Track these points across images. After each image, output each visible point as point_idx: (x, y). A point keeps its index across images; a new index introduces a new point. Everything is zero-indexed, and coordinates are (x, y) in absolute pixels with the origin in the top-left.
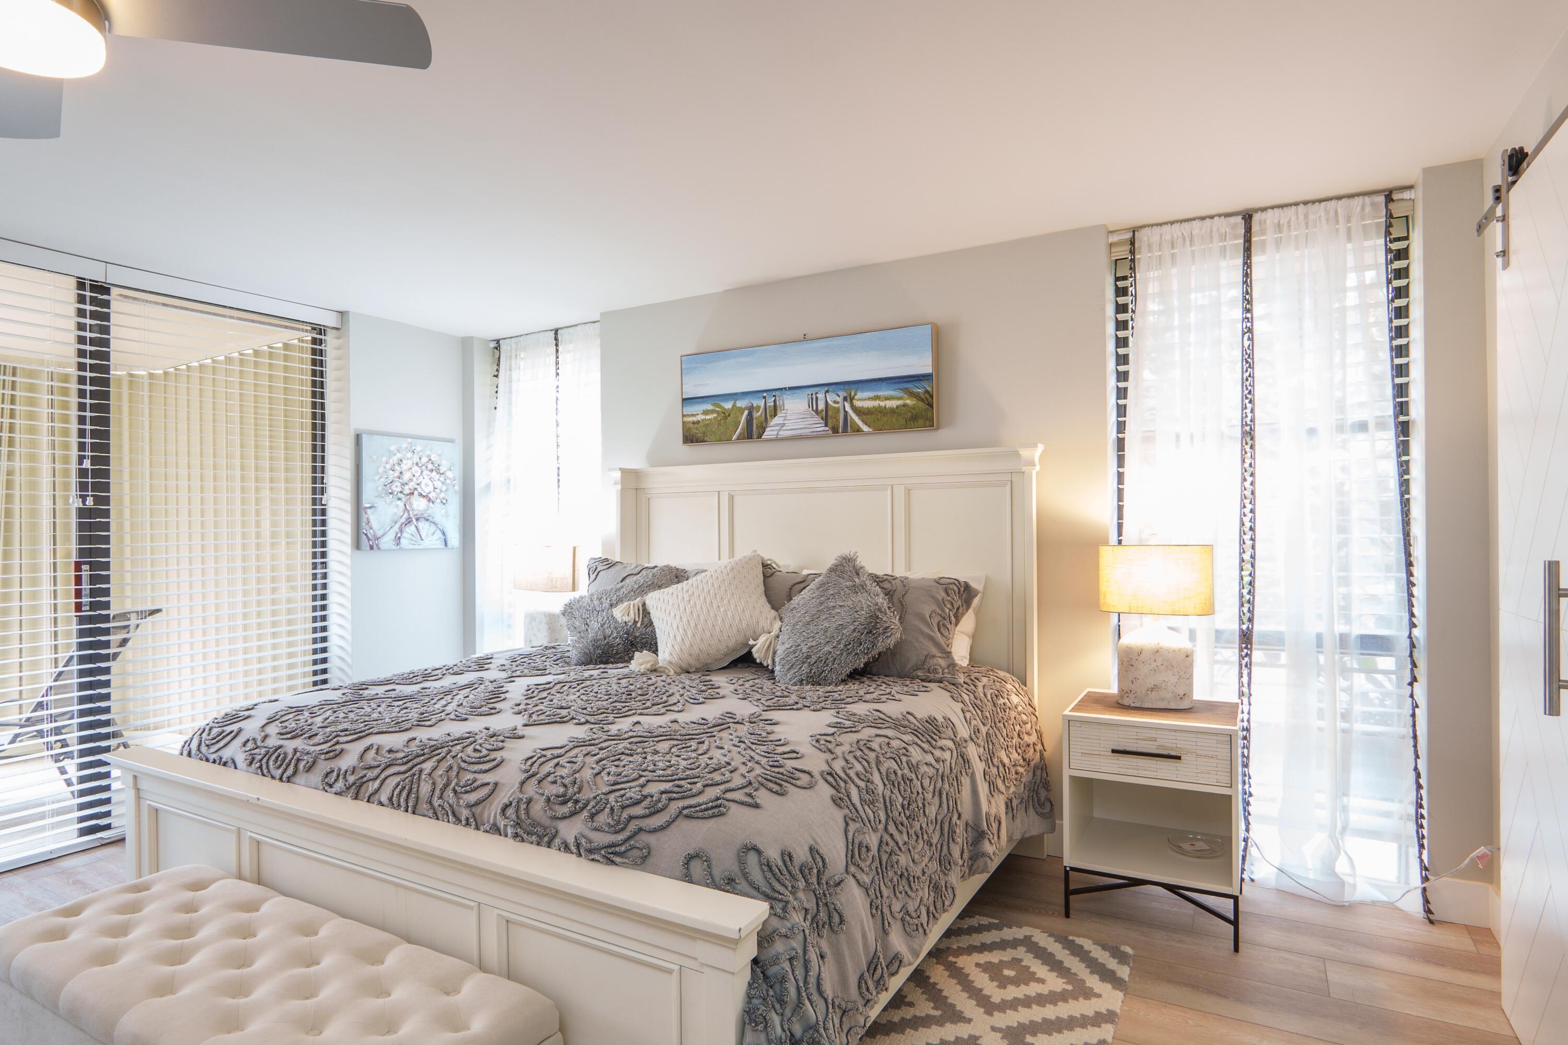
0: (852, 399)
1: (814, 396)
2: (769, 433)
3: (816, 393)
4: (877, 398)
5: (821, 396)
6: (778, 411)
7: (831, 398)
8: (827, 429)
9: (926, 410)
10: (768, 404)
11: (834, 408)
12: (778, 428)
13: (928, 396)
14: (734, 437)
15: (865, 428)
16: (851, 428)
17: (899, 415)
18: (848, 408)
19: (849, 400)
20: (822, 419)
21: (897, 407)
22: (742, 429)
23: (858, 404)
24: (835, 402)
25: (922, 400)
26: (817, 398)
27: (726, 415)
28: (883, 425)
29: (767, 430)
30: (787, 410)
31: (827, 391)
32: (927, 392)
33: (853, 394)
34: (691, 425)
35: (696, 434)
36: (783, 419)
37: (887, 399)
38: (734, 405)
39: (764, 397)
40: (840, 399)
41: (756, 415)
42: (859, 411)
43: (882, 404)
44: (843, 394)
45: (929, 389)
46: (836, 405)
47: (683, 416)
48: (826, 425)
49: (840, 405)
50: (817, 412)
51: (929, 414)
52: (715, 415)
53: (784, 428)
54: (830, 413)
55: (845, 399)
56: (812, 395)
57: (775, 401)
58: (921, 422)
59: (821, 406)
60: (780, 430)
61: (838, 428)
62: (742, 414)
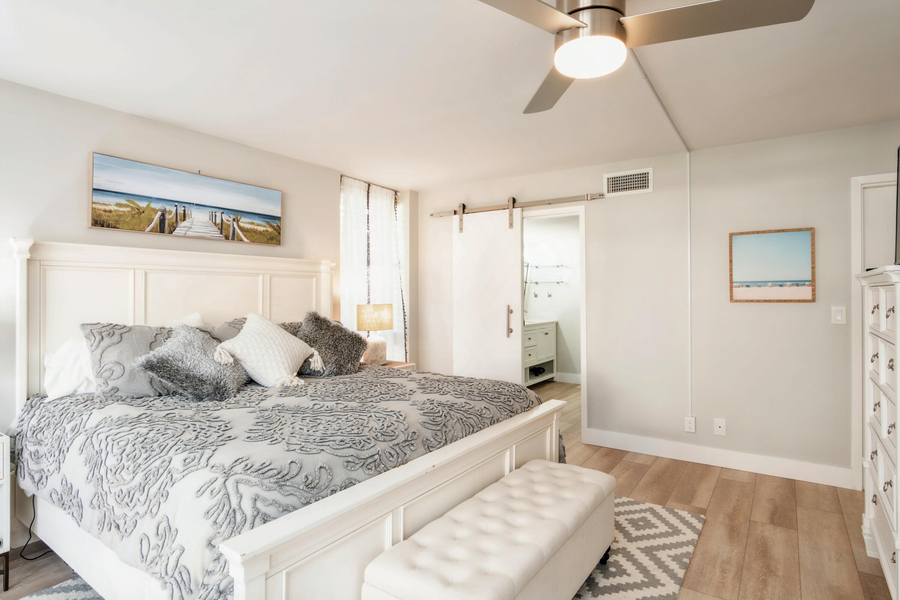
0: (238, 221)
1: (214, 214)
2: (177, 231)
3: (215, 212)
4: (252, 223)
5: (218, 214)
6: (187, 218)
7: (225, 217)
8: (221, 236)
9: (277, 235)
10: (178, 212)
11: (227, 224)
12: (186, 229)
13: (279, 229)
14: (148, 229)
15: (245, 239)
16: (237, 238)
17: (264, 235)
18: (235, 226)
19: (236, 221)
20: (219, 229)
21: (263, 231)
22: (156, 224)
23: (241, 224)
24: (227, 220)
25: (276, 230)
26: (216, 216)
27: (140, 212)
28: (255, 240)
29: (177, 229)
30: (194, 218)
31: (223, 213)
32: (278, 226)
33: (239, 218)
34: (101, 212)
35: (108, 220)
36: (190, 223)
37: (258, 225)
38: (148, 205)
39: (176, 206)
40: (231, 220)
41: (168, 216)
42: (242, 229)
43: (256, 227)
44: (233, 217)
45: (279, 225)
46: (228, 223)
47: (93, 203)
48: (221, 233)
49: (231, 223)
50: (215, 224)
51: (279, 238)
52: (129, 209)
53: (191, 230)
54: (224, 226)
55: (234, 220)
56: (212, 212)
57: (184, 211)
58: (275, 241)
59: (219, 221)
60: (187, 231)
61: (229, 237)
62: (156, 213)
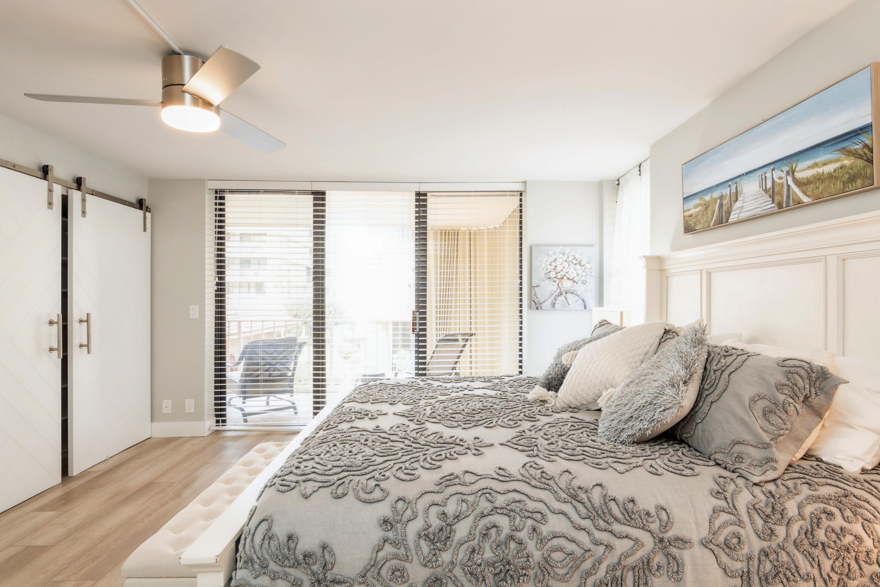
0: (793, 172)
1: (764, 177)
2: (733, 217)
3: (765, 173)
4: (816, 165)
5: (769, 175)
6: (739, 196)
7: (777, 174)
8: (773, 205)
9: (865, 167)
10: (732, 191)
11: (779, 184)
12: (738, 211)
13: (866, 151)
14: (712, 224)
15: (806, 200)
16: (793, 200)
17: (837, 178)
18: (791, 183)
19: (791, 173)
20: (770, 196)
21: (835, 171)
22: (717, 216)
23: (798, 175)
24: (780, 178)
25: (861, 157)
26: (766, 177)
27: (706, 206)
28: (821, 193)
29: (732, 214)
30: (745, 193)
31: (773, 170)
32: (866, 146)
33: (794, 167)
34: (688, 218)
35: (691, 224)
36: (742, 202)
37: (825, 164)
38: (711, 197)
39: (730, 186)
40: (783, 175)
41: (725, 202)
42: (800, 182)
43: (820, 170)
44: (786, 168)
45: (868, 142)
46: (781, 181)
47: (684, 211)
48: (773, 202)
49: (784, 180)
50: (766, 191)
51: (869, 172)
52: (701, 207)
53: (743, 210)
54: (776, 189)
55: (788, 173)
56: (762, 175)
57: (736, 188)
58: (859, 182)
59: (769, 185)
60: (740, 213)
61: (782, 203)
62: (716, 203)
